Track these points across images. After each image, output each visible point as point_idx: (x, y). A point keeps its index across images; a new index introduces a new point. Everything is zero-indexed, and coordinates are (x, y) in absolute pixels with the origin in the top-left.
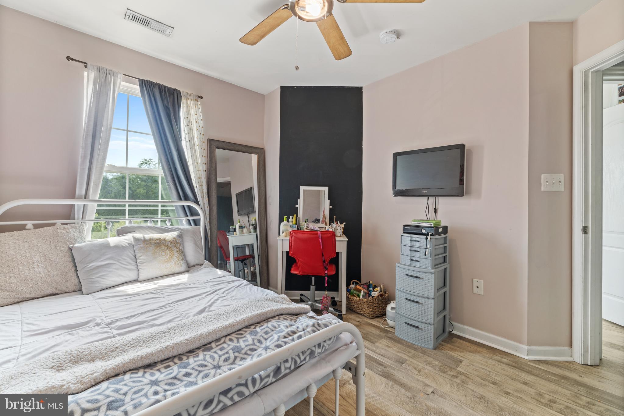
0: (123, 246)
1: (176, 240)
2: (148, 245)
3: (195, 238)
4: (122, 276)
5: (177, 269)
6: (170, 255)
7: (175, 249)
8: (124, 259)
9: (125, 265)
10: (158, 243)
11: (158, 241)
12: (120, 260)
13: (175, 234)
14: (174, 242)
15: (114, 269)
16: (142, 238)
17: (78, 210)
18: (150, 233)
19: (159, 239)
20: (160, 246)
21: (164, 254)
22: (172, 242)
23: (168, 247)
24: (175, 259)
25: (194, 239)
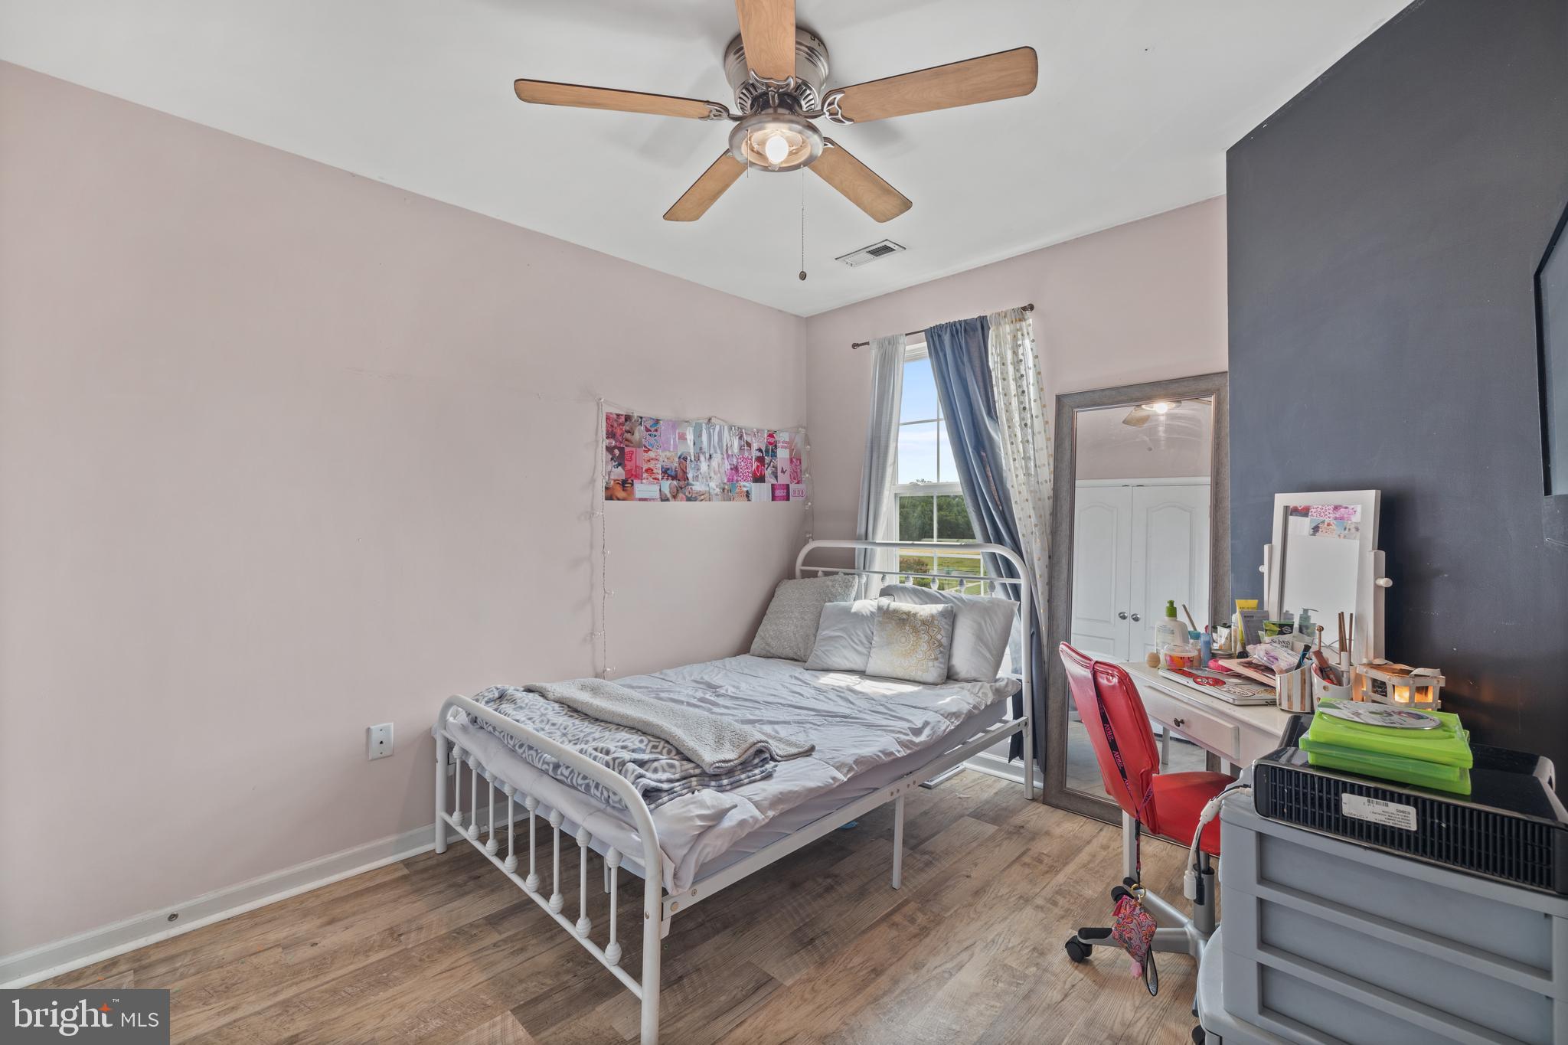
0: (863, 615)
1: (932, 622)
2: (887, 620)
3: (983, 623)
4: (847, 659)
5: (920, 673)
6: (912, 645)
7: (926, 637)
8: (858, 635)
9: (855, 643)
10: (904, 619)
11: (905, 617)
12: (853, 635)
13: (935, 609)
14: (928, 623)
15: (841, 645)
16: (885, 608)
17: (859, 554)
18: (909, 600)
19: (908, 614)
20: (904, 625)
21: (903, 640)
22: (924, 622)
23: (916, 631)
24: (920, 655)
25: (980, 625)
